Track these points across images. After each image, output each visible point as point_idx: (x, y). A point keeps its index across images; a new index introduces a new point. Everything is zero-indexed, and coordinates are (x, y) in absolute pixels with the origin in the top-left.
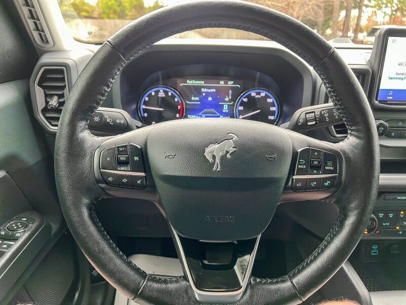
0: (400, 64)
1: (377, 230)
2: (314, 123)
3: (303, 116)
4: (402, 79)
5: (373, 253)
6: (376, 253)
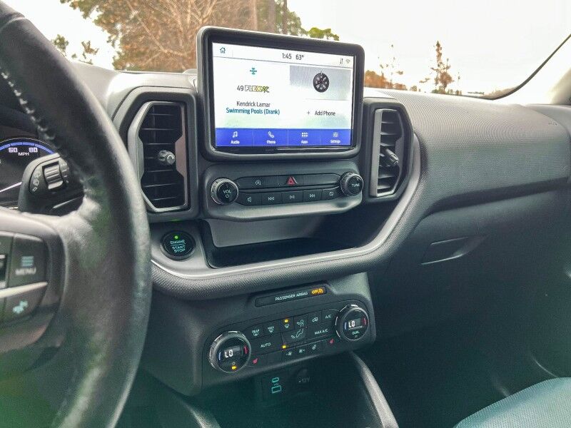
0: (241, 88)
1: (253, 359)
2: (60, 184)
3: (38, 173)
4: (248, 112)
5: (274, 390)
6: (279, 388)
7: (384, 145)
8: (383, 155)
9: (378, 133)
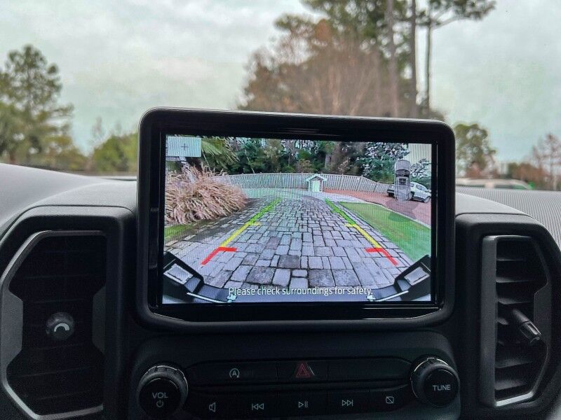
7: (504, 302)
8: (504, 322)
9: (491, 279)
